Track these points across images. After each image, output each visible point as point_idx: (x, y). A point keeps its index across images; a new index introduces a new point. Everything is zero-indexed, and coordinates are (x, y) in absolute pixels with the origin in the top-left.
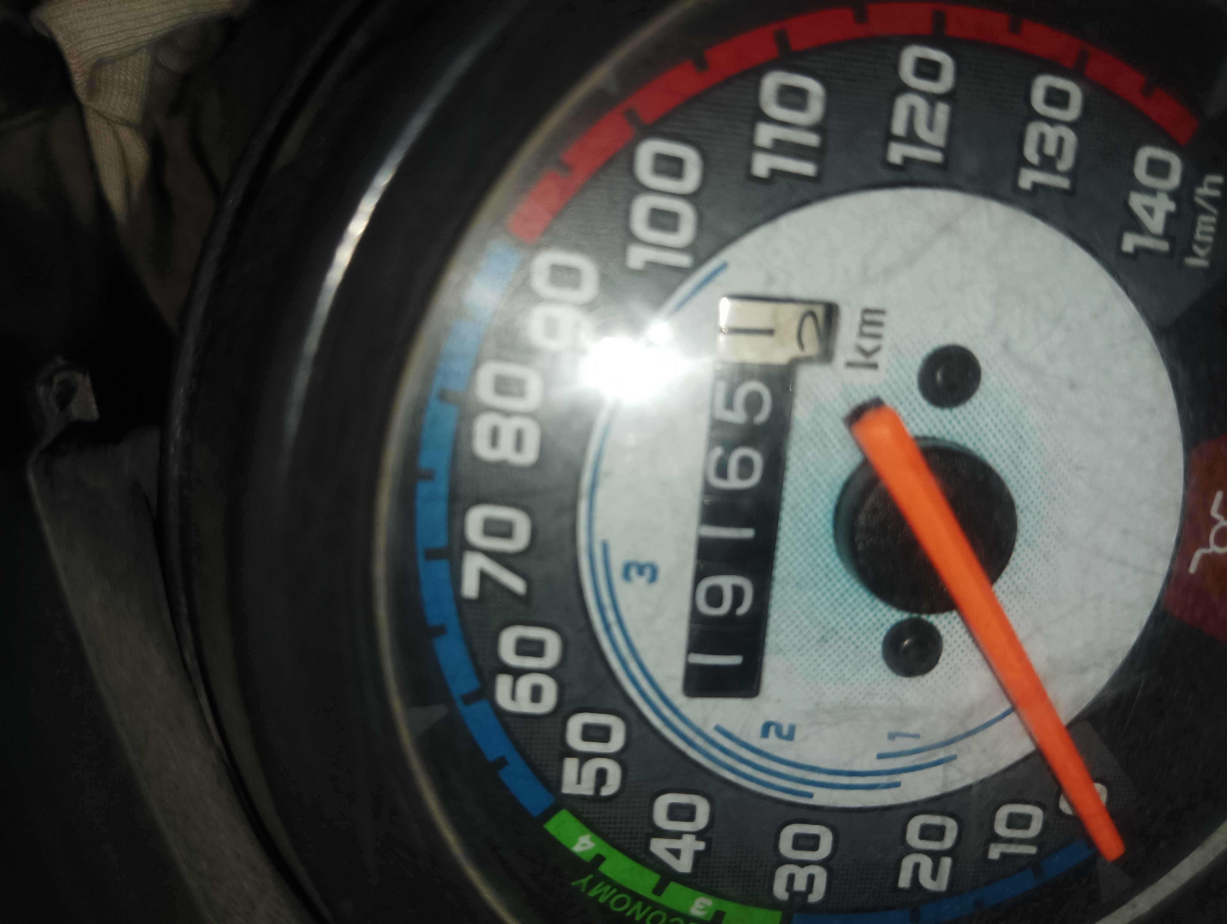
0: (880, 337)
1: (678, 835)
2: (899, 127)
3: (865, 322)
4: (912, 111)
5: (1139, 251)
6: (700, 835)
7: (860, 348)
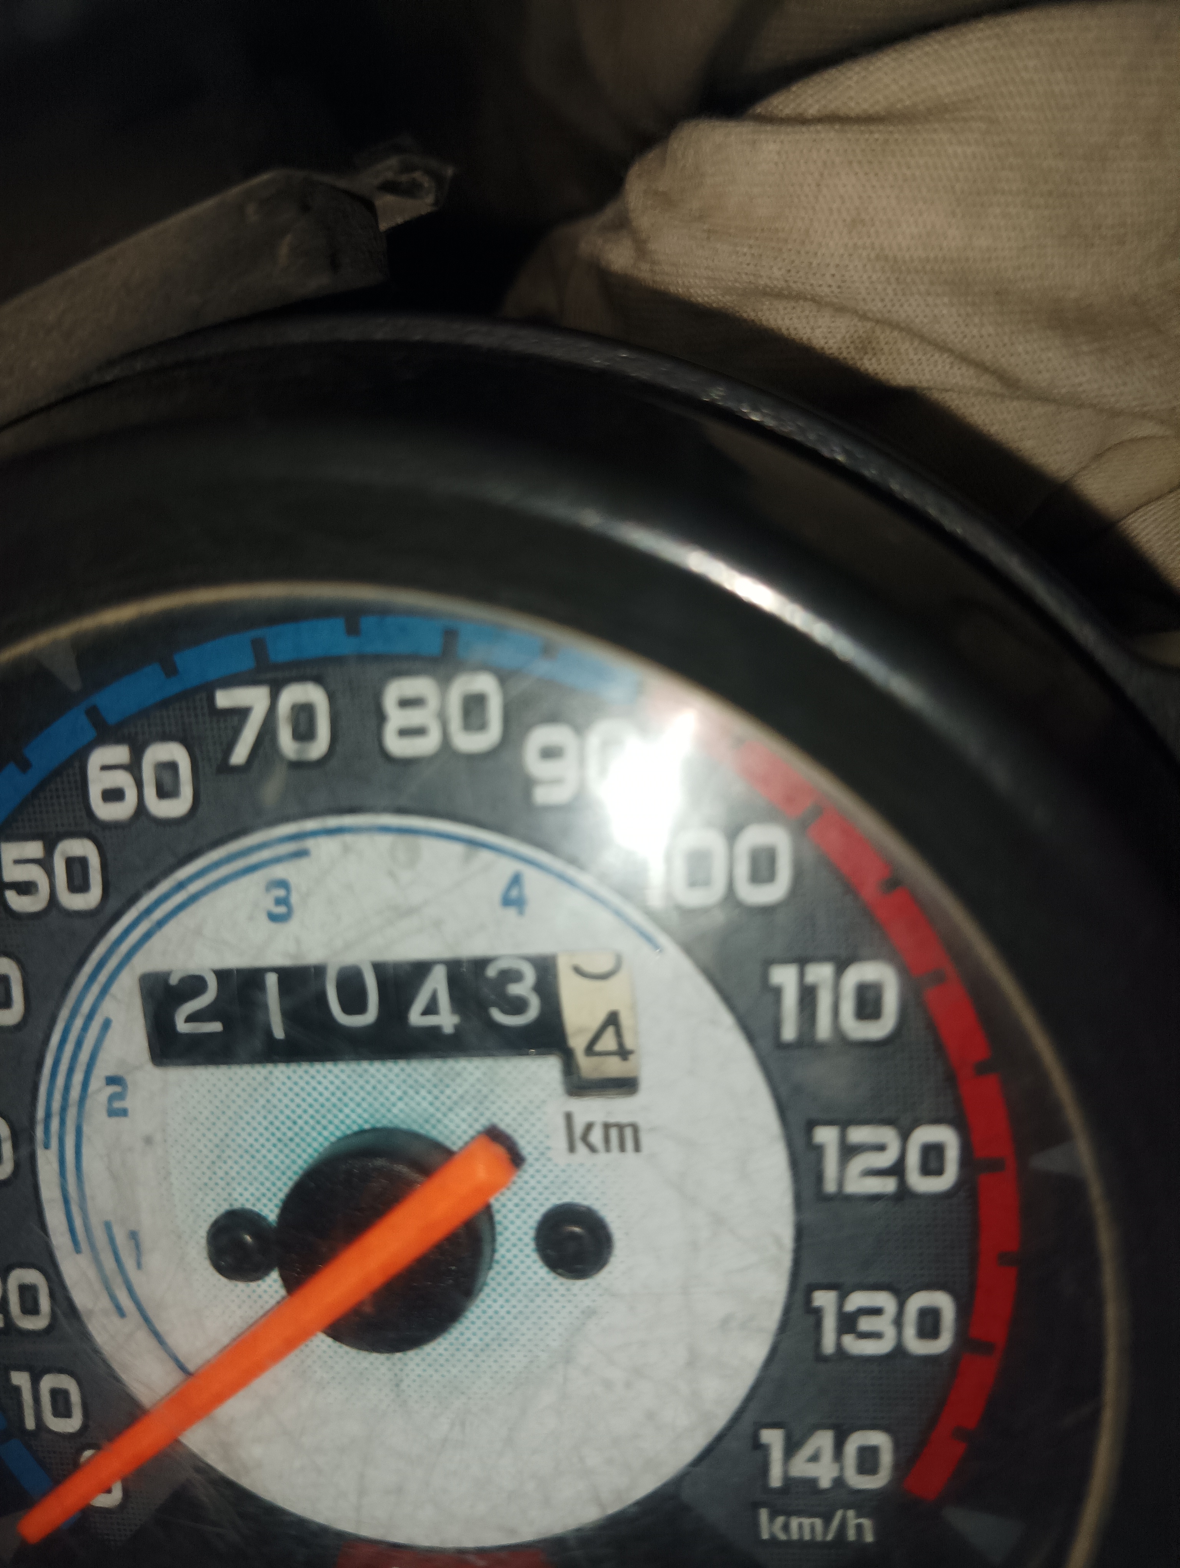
0: (608, 1149)
2: (857, 1135)
3: (621, 1127)
4: (880, 1148)
5: (763, 1449)
7: (589, 1127)
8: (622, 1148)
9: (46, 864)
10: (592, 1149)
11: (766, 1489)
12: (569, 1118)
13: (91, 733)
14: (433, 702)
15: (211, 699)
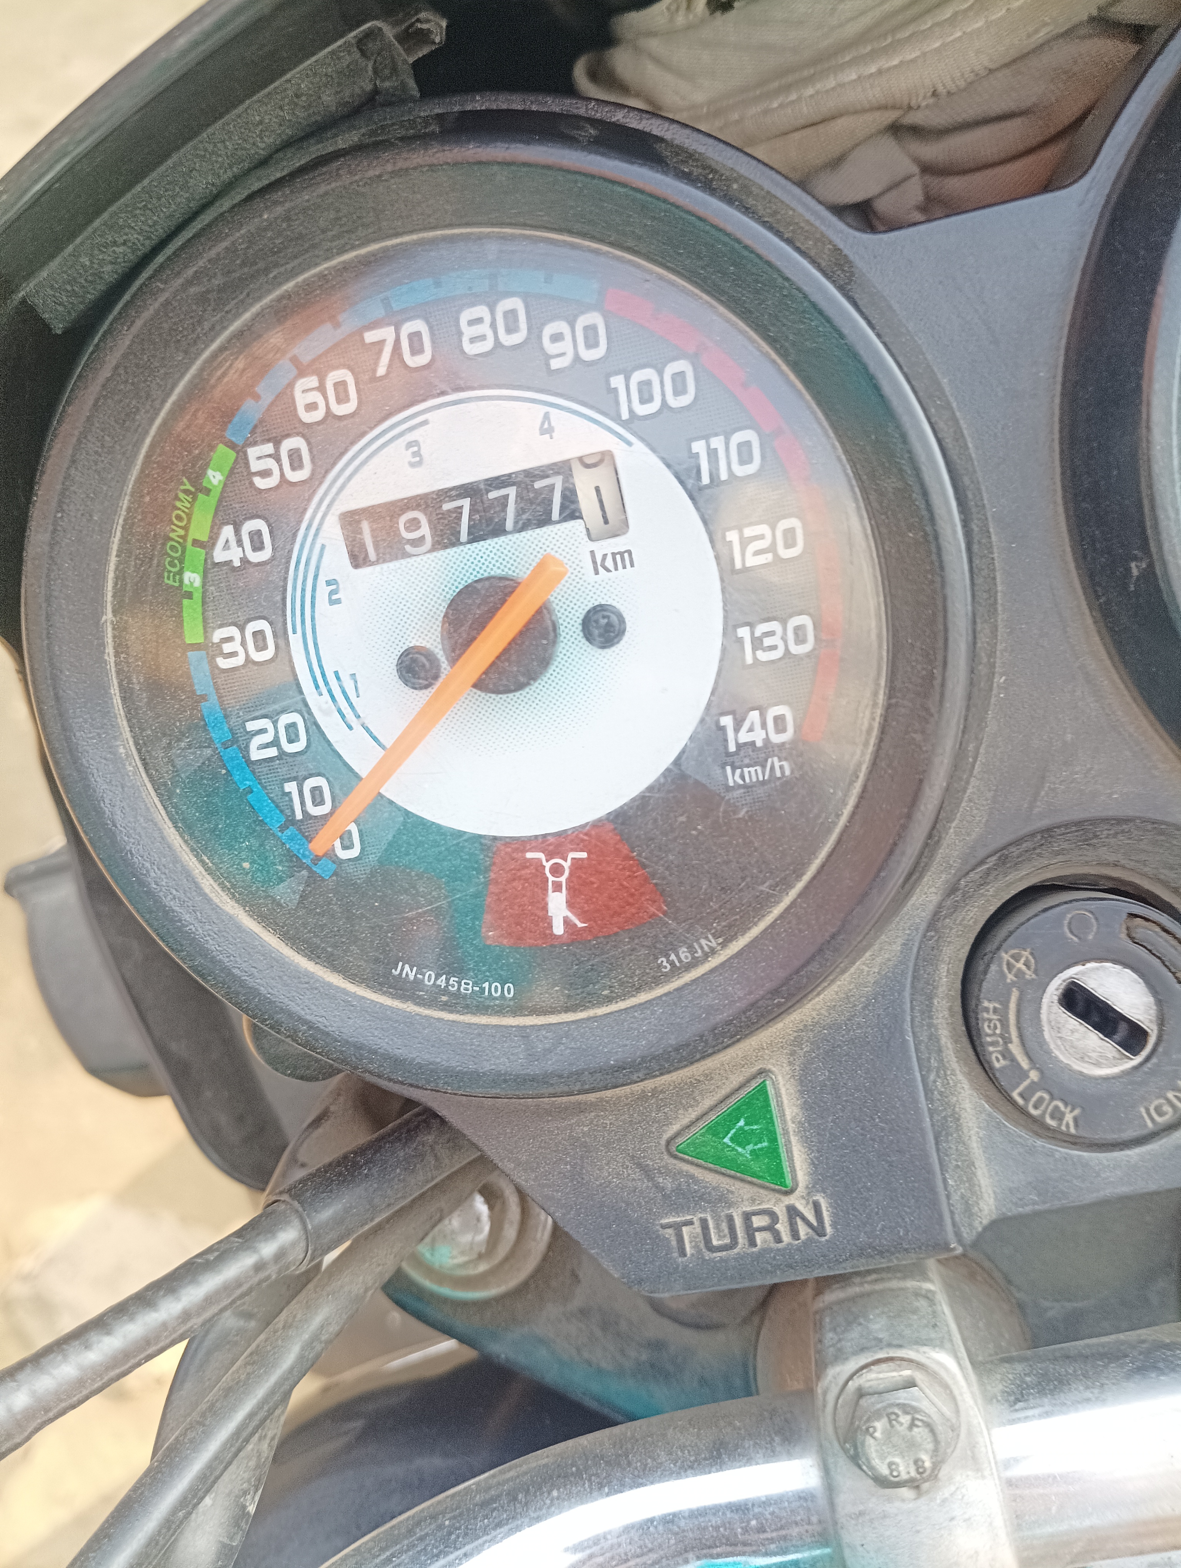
0: (616, 569)
1: (240, 543)
2: (748, 532)
3: (622, 554)
4: (761, 537)
5: (722, 729)
6: (244, 561)
7: (605, 556)
8: (624, 567)
9: (277, 457)
10: (608, 570)
11: (728, 754)
12: (592, 552)
13: (295, 372)
14: (488, 319)
15: (363, 339)
